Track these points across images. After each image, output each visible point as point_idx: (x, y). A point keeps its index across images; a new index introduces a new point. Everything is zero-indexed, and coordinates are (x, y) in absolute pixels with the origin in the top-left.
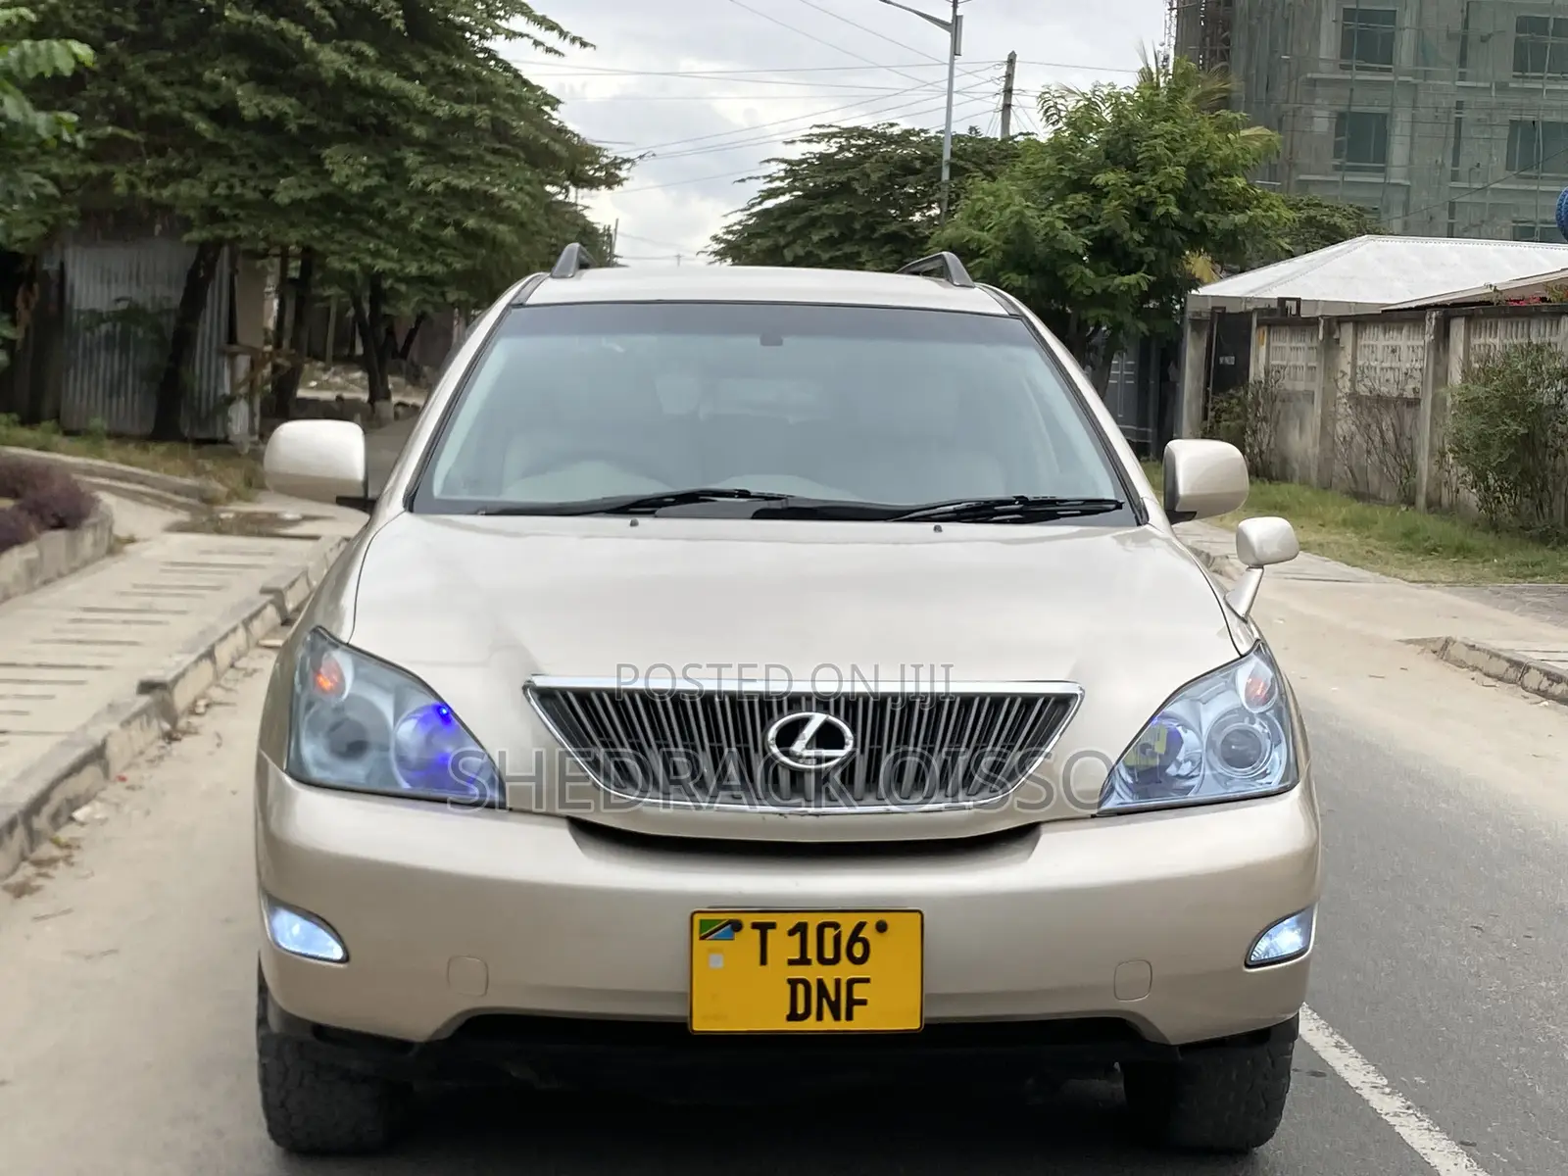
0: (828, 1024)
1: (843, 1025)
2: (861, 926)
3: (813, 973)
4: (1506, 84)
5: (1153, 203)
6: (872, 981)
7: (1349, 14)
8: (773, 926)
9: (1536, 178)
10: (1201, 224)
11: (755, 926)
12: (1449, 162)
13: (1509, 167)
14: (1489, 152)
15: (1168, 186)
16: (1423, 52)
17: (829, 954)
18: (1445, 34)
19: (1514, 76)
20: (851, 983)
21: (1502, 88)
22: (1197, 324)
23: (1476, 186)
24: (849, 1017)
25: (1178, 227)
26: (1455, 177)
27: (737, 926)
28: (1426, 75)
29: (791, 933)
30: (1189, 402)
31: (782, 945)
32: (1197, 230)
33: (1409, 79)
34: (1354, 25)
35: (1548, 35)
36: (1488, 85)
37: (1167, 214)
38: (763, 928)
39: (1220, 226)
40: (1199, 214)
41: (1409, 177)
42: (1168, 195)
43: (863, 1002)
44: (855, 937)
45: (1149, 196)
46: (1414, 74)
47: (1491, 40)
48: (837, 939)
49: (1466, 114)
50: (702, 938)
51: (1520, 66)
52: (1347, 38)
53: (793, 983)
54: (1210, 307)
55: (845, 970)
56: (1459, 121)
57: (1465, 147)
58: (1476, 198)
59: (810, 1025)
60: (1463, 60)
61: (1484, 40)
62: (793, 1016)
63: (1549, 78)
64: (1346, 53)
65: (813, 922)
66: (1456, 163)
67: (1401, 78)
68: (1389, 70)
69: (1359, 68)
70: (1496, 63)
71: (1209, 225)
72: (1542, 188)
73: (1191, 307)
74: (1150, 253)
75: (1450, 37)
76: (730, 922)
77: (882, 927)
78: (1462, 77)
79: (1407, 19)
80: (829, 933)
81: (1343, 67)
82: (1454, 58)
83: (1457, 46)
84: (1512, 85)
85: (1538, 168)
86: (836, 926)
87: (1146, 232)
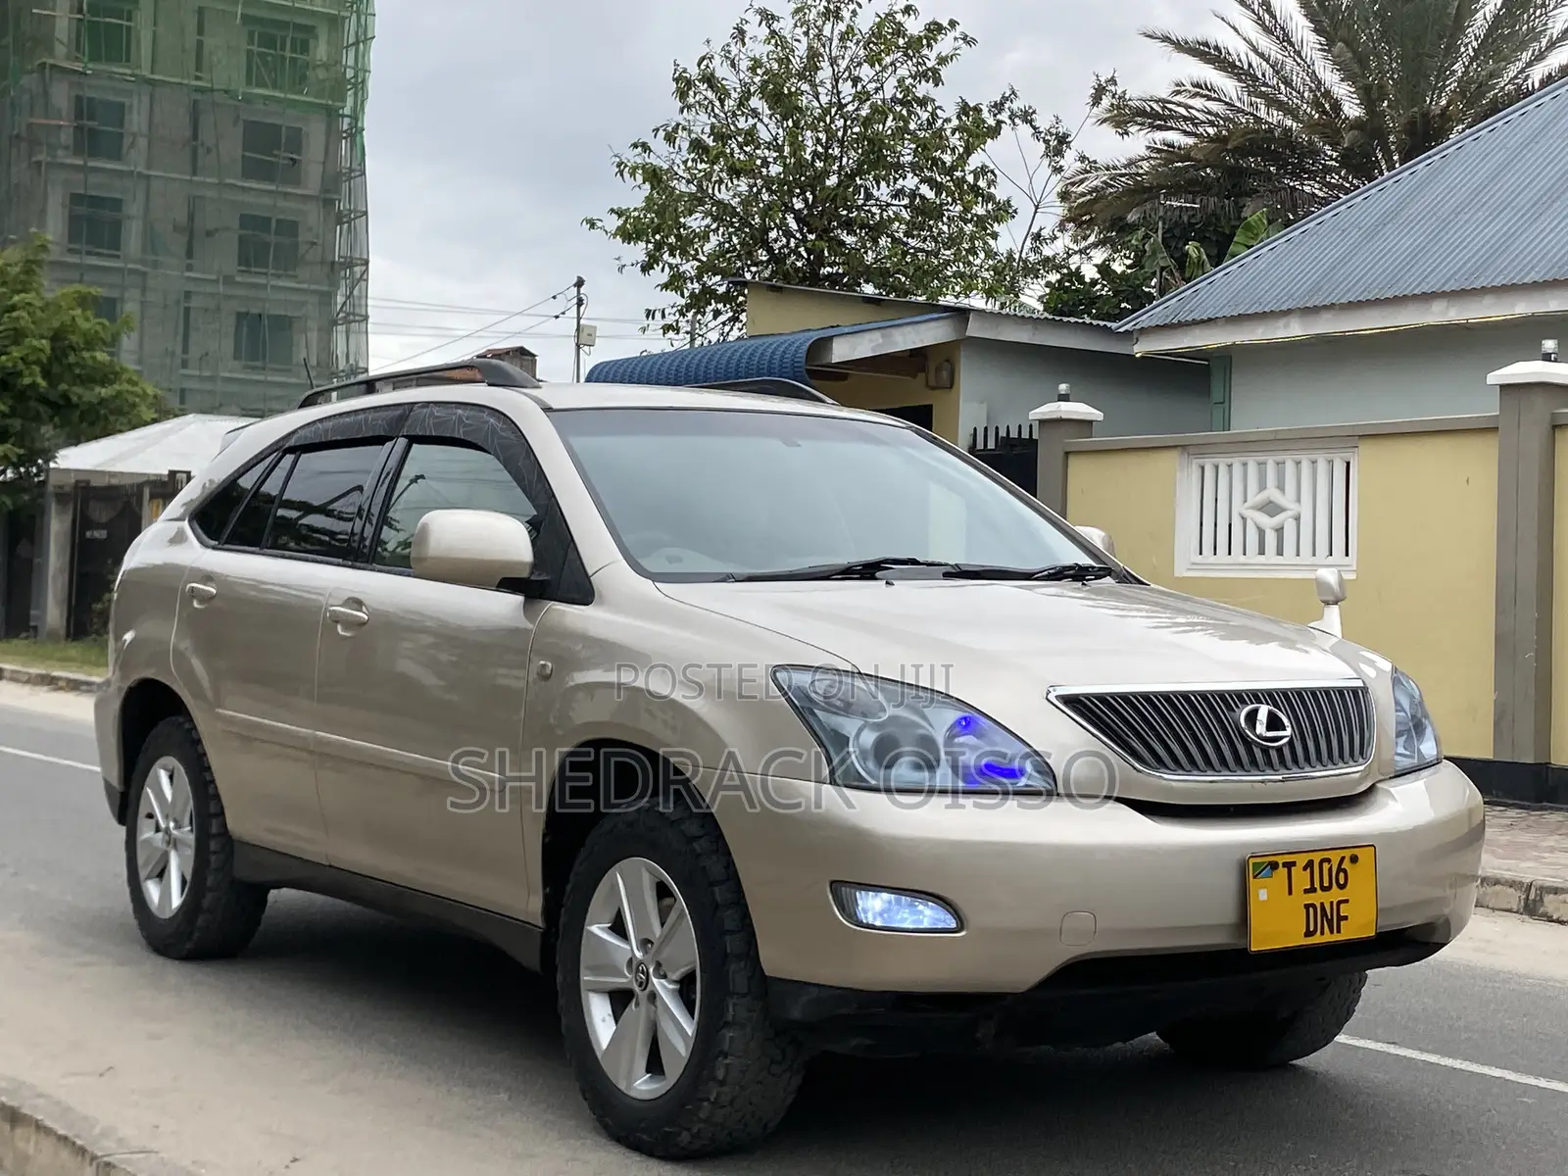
0: (1328, 937)
1: (1336, 937)
2: (1343, 858)
3: (1318, 898)
4: (233, 277)
5: (20, 374)
6: (1350, 901)
7: (76, 199)
8: (1294, 864)
9: (264, 369)
10: (65, 396)
11: (1285, 865)
12: (179, 350)
13: (237, 356)
14: (217, 340)
15: (32, 358)
16: (151, 242)
17: (1326, 884)
18: (171, 226)
19: (239, 271)
20: (1339, 903)
21: (229, 280)
22: (62, 497)
23: (207, 374)
24: (1339, 931)
25: (44, 400)
26: (185, 364)
27: (1274, 866)
28: (155, 265)
29: (1305, 869)
30: (54, 577)
31: (1301, 879)
32: (61, 402)
33: (139, 267)
34: (82, 210)
35: (269, 232)
36: (214, 277)
37: (34, 385)
38: (1289, 865)
39: (84, 399)
40: (63, 387)
41: (140, 362)
42: (34, 367)
43: (1346, 918)
44: (1340, 869)
45: (14, 366)
46: (143, 262)
47: (217, 235)
48: (1330, 869)
49: (194, 303)
50: (1255, 877)
51: (244, 260)
52: (74, 221)
53: (1307, 907)
54: (73, 481)
55: (1335, 895)
56: (187, 310)
57: (194, 337)
58: (208, 386)
59: (1317, 939)
60: (190, 254)
61: (209, 234)
62: (1309, 934)
63: (272, 275)
64: (73, 235)
65: (1317, 858)
66: (185, 350)
67: (130, 266)
68: (118, 257)
69: (89, 253)
70: (223, 257)
71: (75, 399)
72: (269, 379)
73: (53, 480)
74: (16, 424)
75: (176, 228)
76: (1270, 863)
77: (1354, 859)
78: (190, 268)
79: (134, 209)
80: (1326, 866)
81: (70, 251)
82: (183, 251)
83: (184, 239)
84: (238, 279)
85: (264, 357)
86: (1328, 860)
87: (10, 402)
